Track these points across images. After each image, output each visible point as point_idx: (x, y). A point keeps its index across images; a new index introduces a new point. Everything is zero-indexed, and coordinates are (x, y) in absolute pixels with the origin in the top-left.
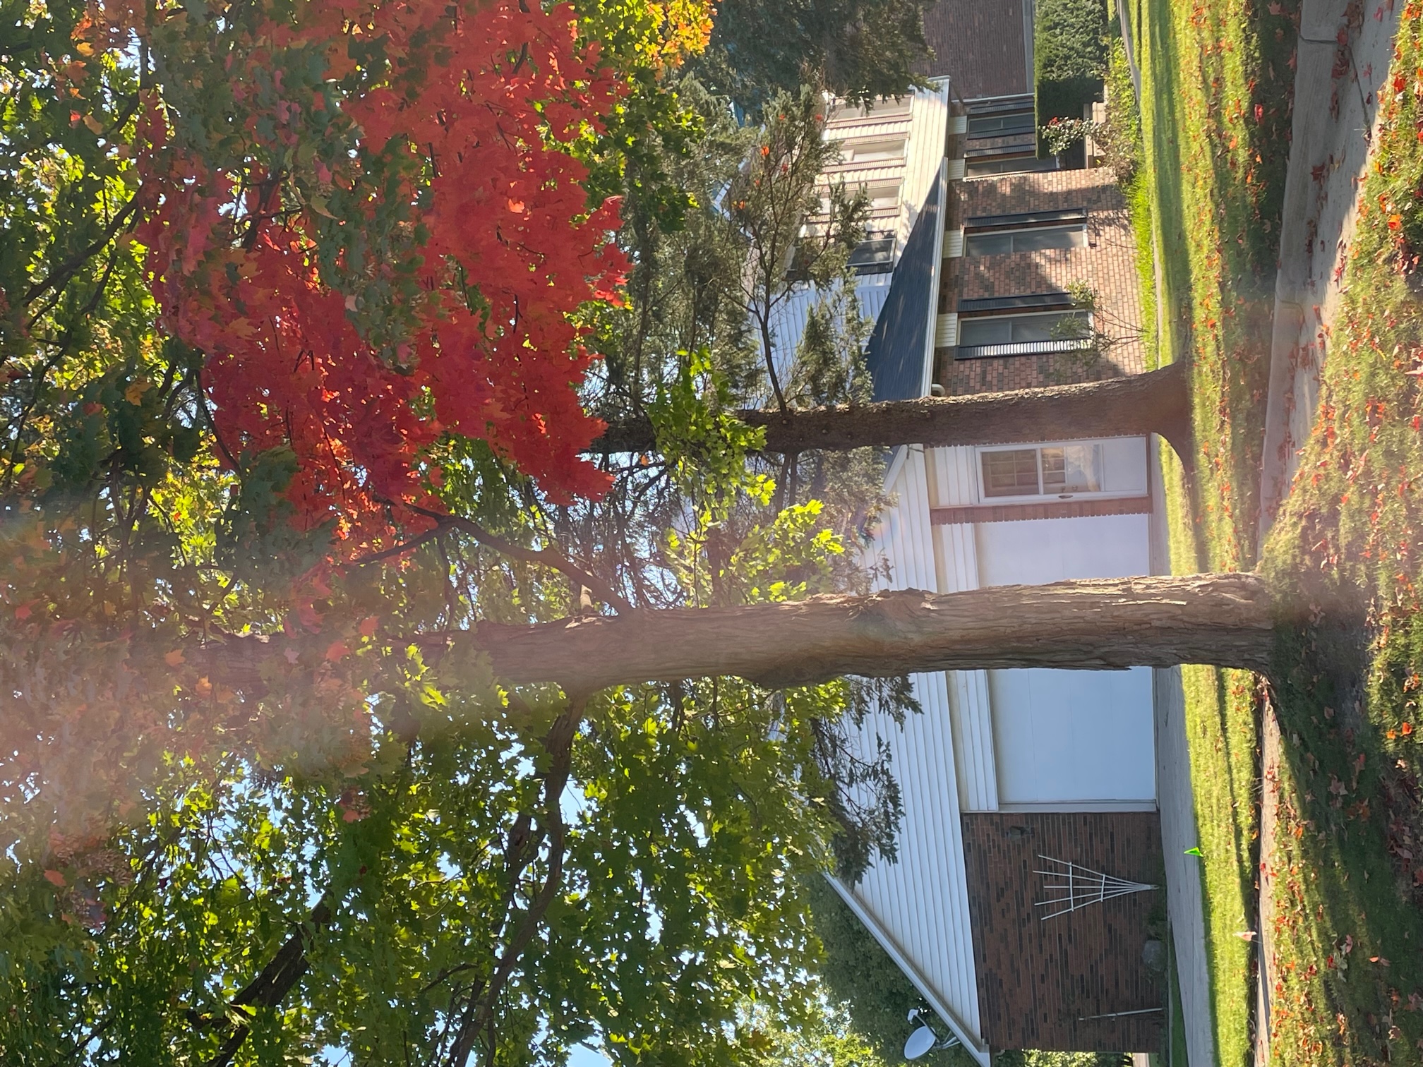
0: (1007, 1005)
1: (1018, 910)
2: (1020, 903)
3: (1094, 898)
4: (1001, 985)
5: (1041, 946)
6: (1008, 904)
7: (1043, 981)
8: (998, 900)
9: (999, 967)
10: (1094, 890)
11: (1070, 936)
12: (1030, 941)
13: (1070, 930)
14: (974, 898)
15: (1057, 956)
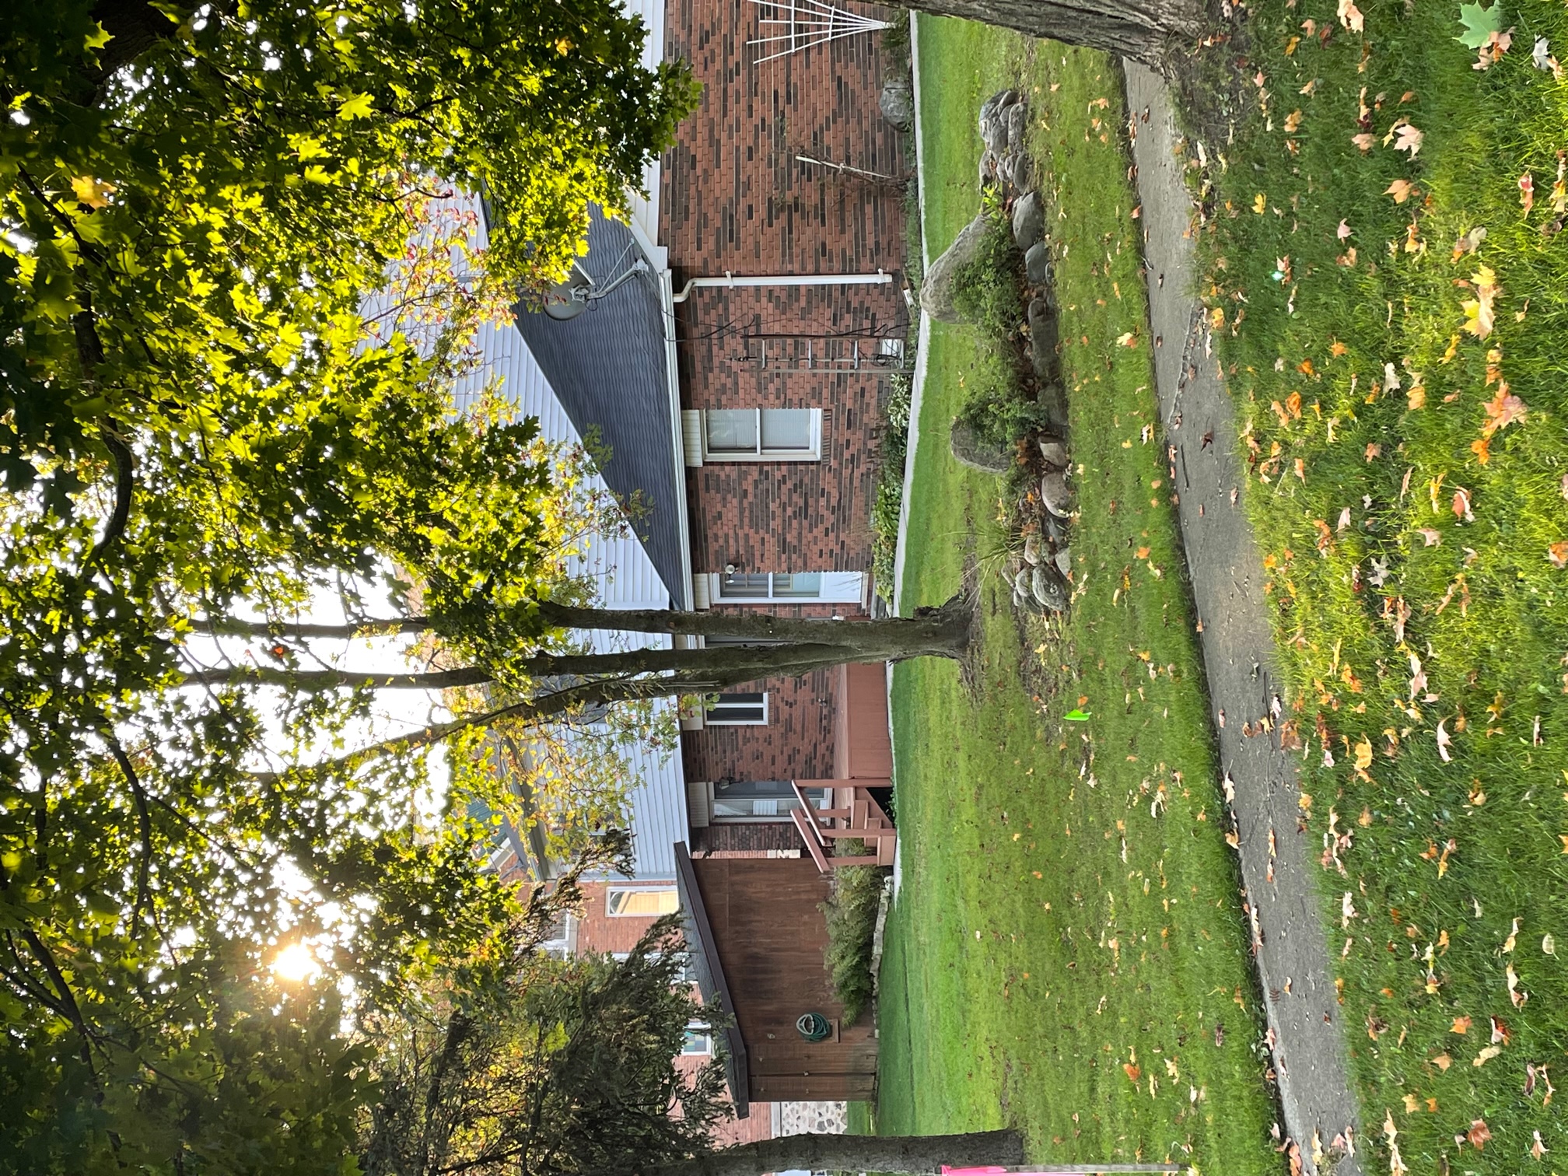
0: (699, 192)
1: (725, 60)
2: (729, 49)
3: (820, 37)
4: (694, 167)
5: (750, 107)
6: (713, 52)
7: (750, 158)
8: (701, 48)
9: (694, 139)
10: (819, 28)
11: (788, 93)
12: (738, 102)
13: (788, 85)
14: (671, 44)
15: (771, 120)
